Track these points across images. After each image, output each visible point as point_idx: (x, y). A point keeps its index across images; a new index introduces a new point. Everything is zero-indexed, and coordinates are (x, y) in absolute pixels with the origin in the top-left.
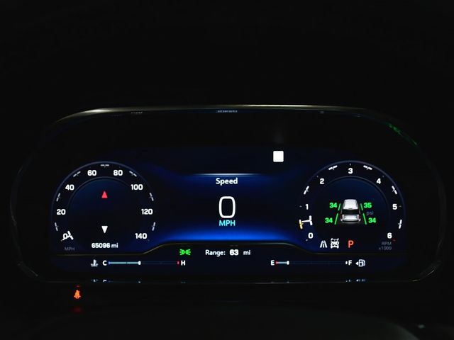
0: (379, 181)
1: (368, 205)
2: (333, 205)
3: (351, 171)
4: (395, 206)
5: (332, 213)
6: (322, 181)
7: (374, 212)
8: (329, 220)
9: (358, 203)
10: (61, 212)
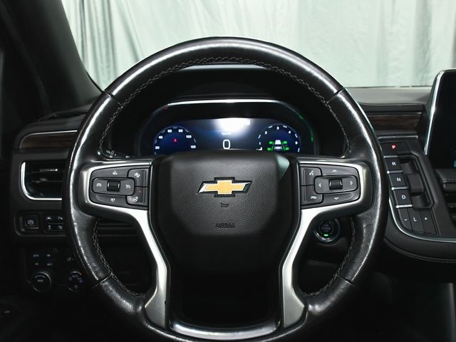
0: (290, 132)
1: (285, 142)
2: (271, 143)
3: (278, 128)
4: (296, 143)
5: (270, 146)
6: (266, 133)
7: (288, 145)
8: (269, 149)
9: (281, 142)
10: (157, 148)
